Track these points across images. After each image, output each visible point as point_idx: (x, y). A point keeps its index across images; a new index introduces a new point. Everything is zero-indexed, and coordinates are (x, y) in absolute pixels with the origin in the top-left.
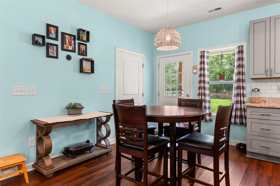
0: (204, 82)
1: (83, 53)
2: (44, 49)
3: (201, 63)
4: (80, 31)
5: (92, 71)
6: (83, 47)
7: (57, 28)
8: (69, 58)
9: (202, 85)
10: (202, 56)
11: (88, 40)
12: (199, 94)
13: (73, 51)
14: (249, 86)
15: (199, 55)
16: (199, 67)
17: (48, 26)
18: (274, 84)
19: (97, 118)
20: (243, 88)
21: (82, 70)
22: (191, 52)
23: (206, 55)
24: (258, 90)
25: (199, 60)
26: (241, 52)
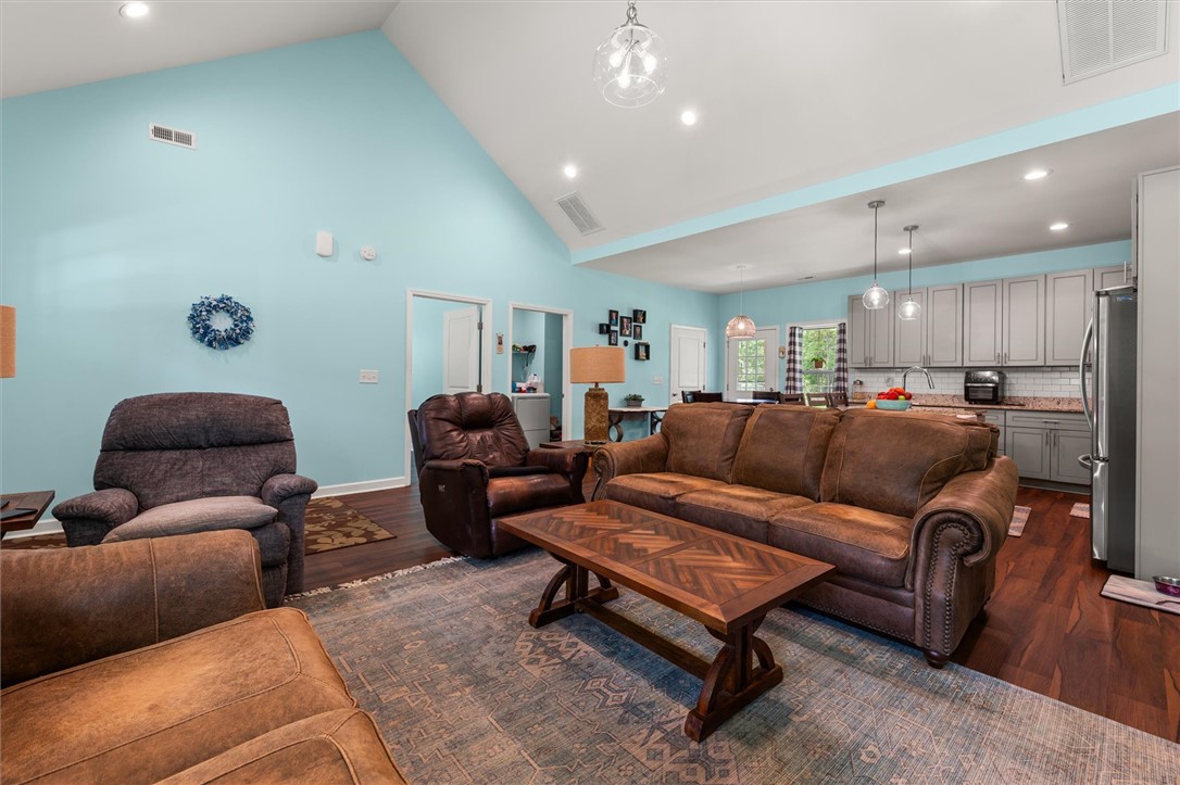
0: (794, 370)
1: (638, 335)
2: (607, 336)
3: (790, 344)
4: (636, 312)
5: (648, 357)
6: (638, 330)
7: (617, 312)
8: (626, 343)
9: (791, 374)
10: (792, 334)
11: (644, 321)
12: (787, 388)
13: (630, 335)
14: (852, 377)
15: (788, 332)
16: (787, 349)
17: (611, 312)
18: (882, 375)
19: (652, 413)
20: (844, 380)
21: (637, 357)
22: (778, 327)
23: (797, 332)
24: (861, 383)
25: (788, 339)
26: (842, 331)
